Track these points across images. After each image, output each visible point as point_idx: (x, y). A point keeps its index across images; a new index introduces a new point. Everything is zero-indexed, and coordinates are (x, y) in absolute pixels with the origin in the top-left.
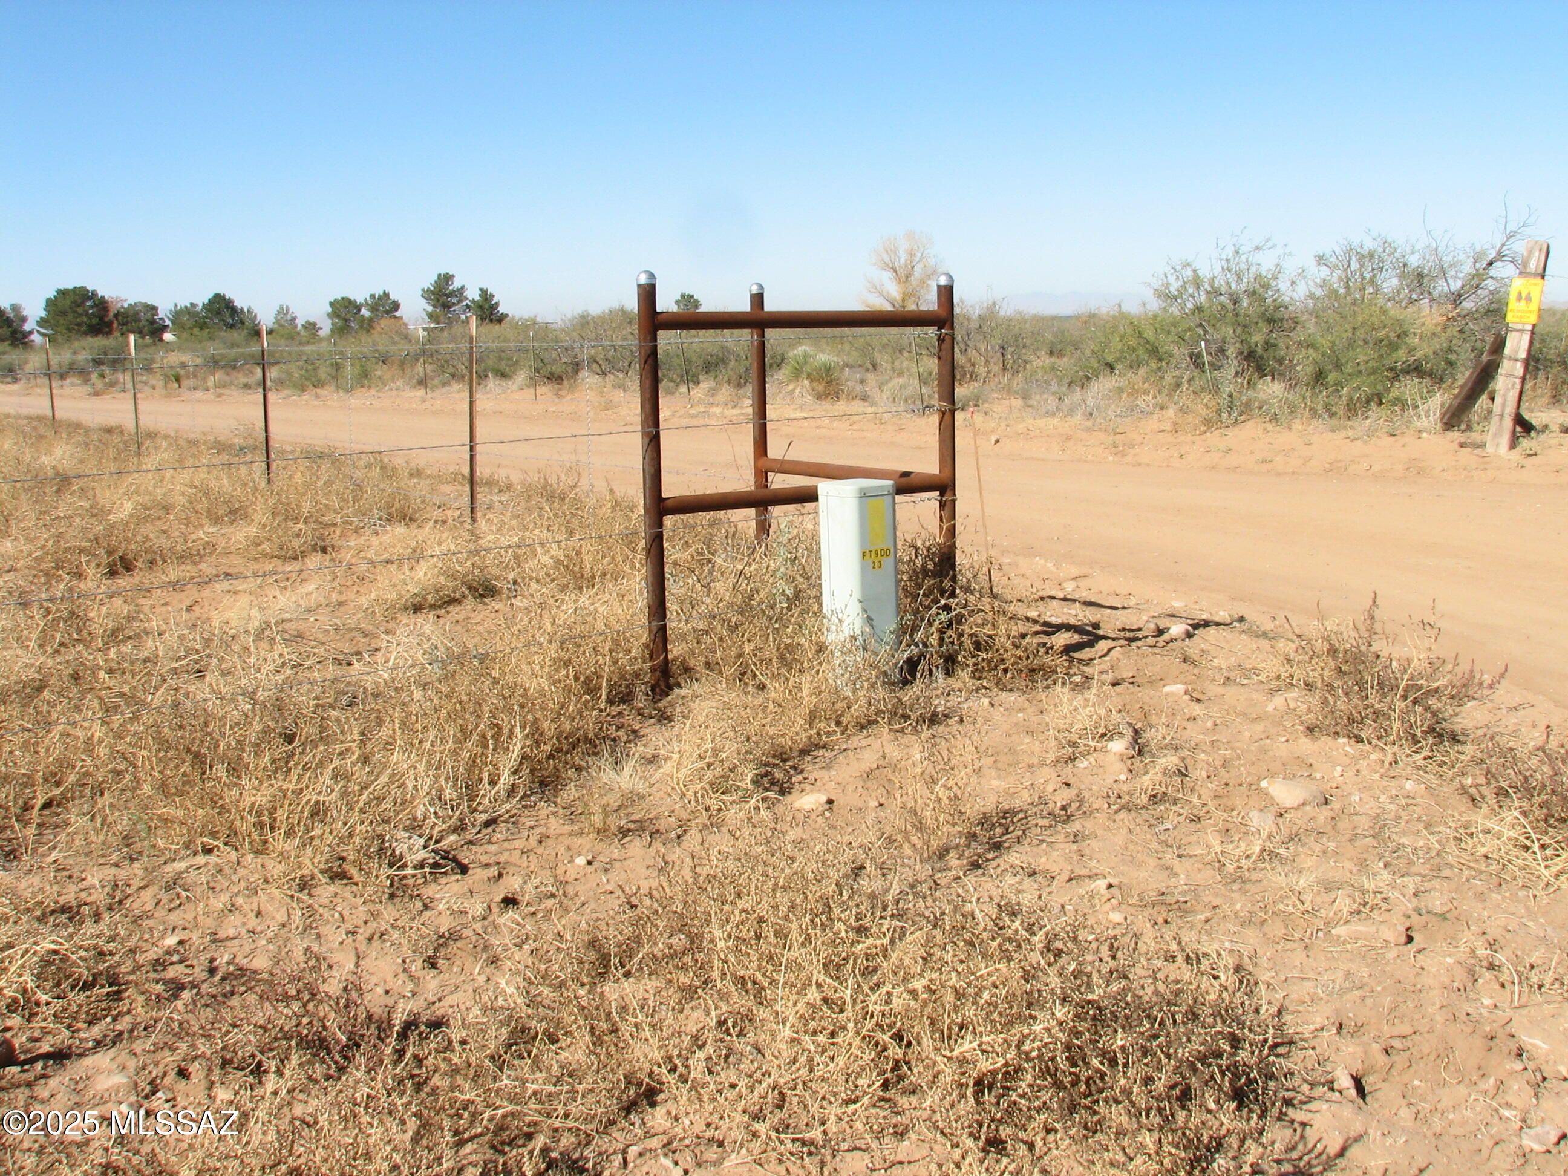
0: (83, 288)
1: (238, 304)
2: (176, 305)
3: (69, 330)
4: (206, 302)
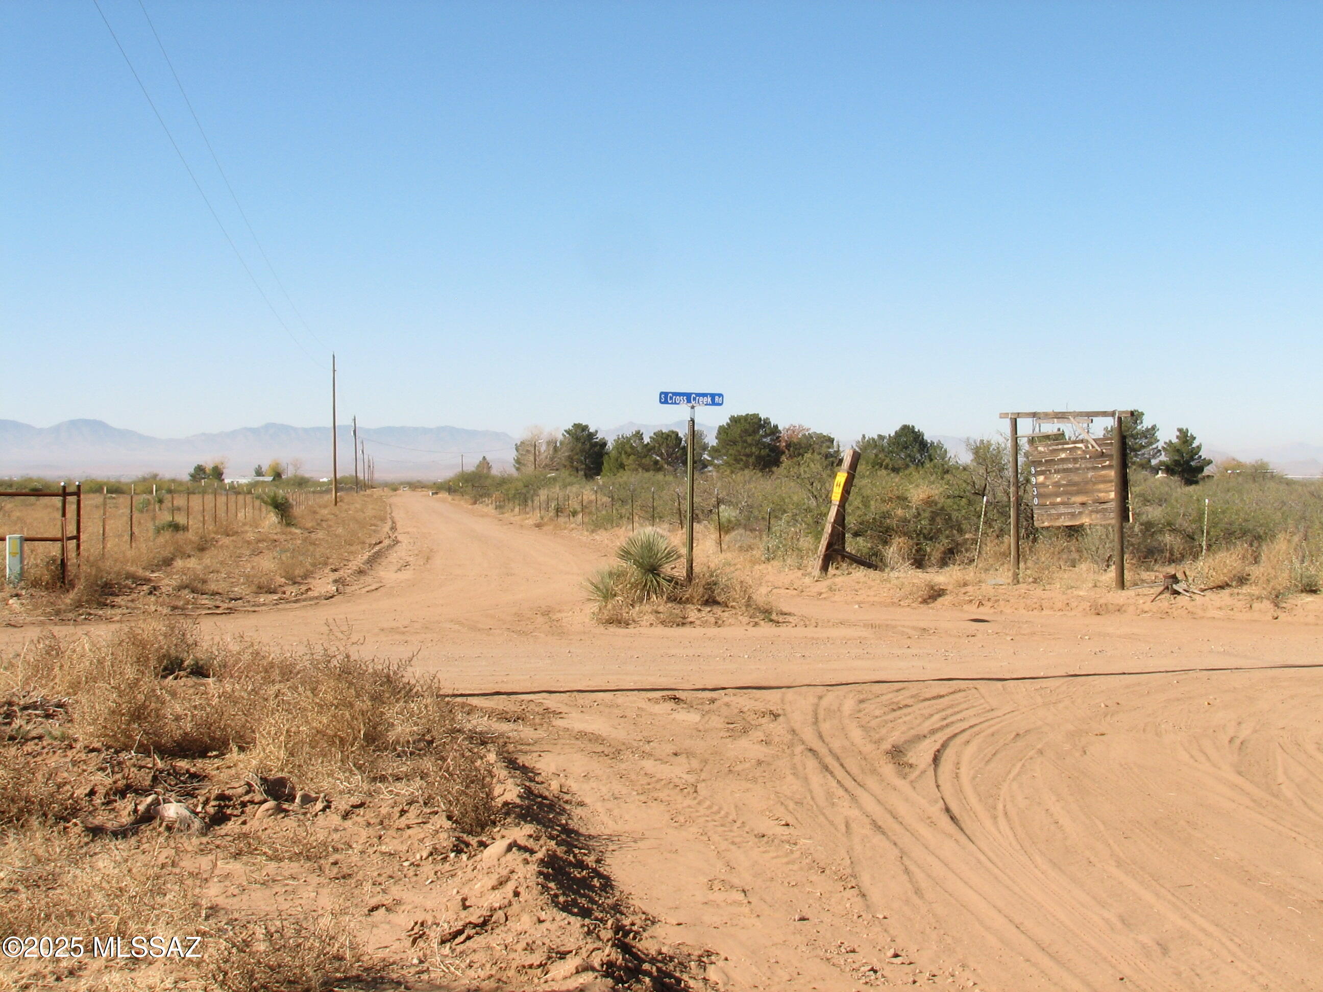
0: (756, 416)
1: (928, 437)
2: (864, 436)
3: (737, 461)
4: (893, 434)
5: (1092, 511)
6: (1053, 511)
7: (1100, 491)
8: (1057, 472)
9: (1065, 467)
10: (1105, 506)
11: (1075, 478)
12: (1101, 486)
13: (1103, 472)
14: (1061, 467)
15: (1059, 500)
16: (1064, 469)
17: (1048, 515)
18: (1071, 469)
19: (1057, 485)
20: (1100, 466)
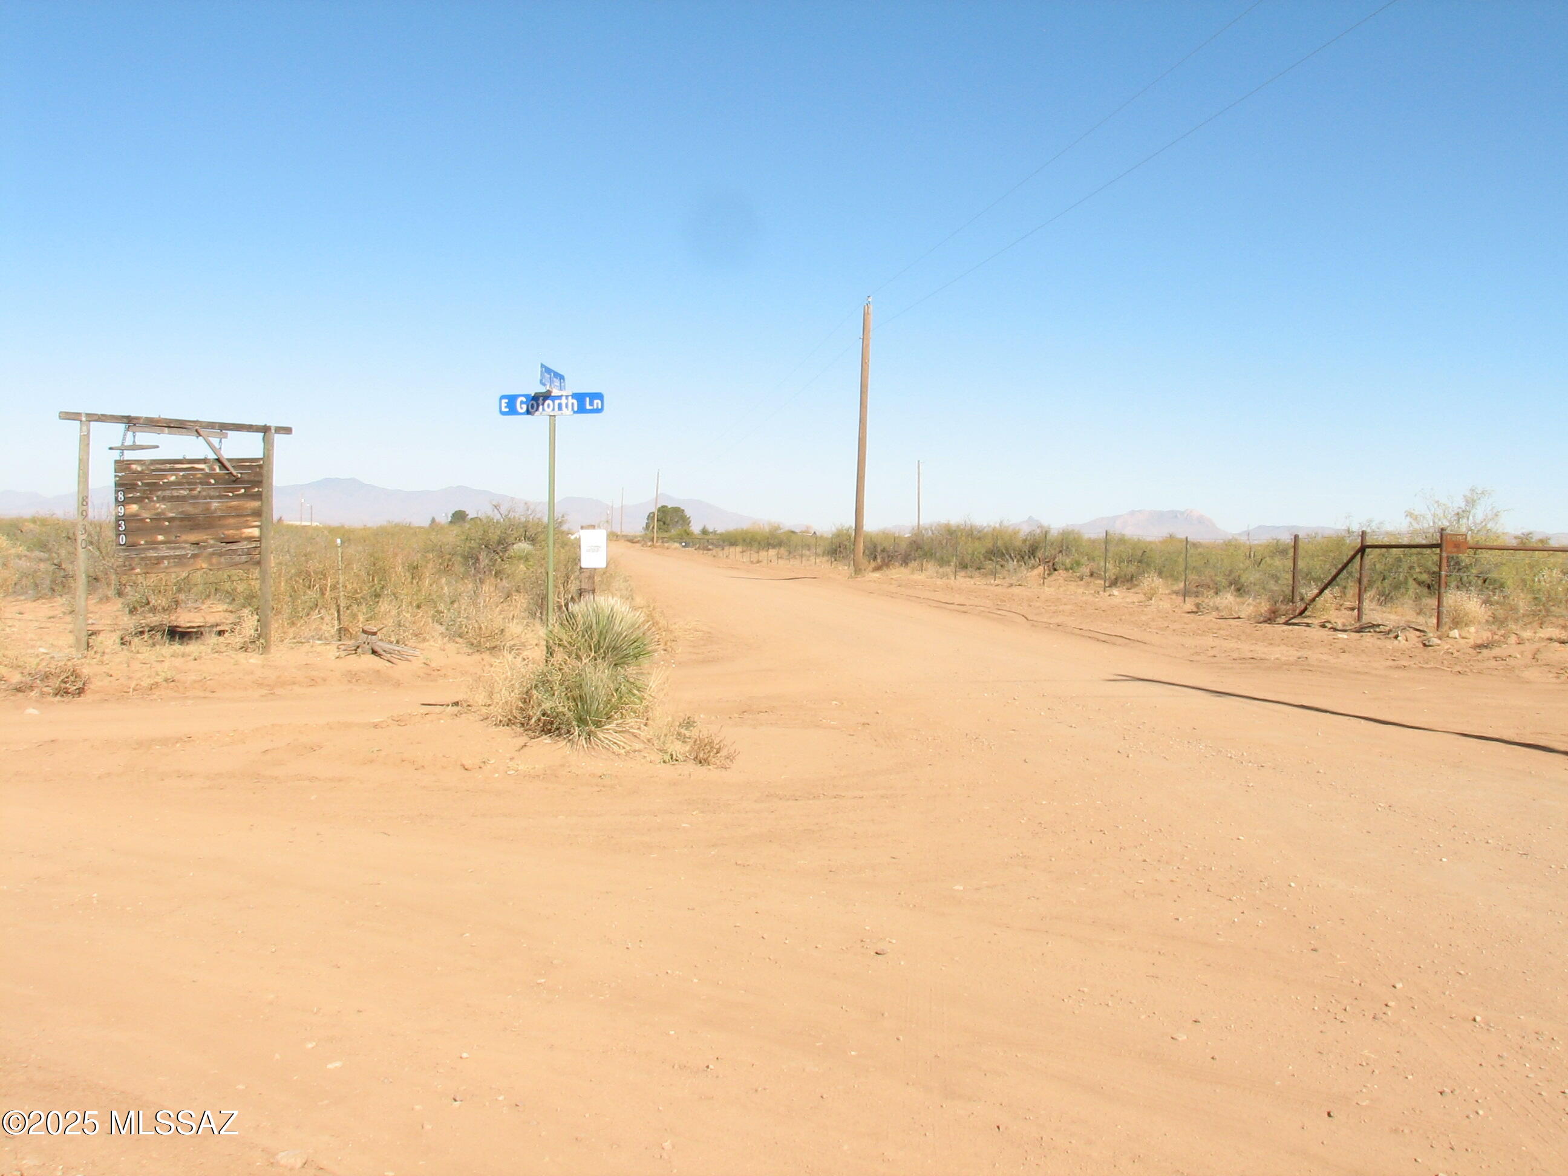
5: (213, 554)
6: (152, 554)
7: (229, 527)
8: (163, 499)
9: (175, 494)
10: (234, 547)
11: (189, 509)
12: (231, 521)
13: (234, 503)
14: (168, 493)
15: (160, 538)
16: (173, 497)
17: (142, 559)
18: (184, 497)
19: (158, 518)
20: (231, 494)
